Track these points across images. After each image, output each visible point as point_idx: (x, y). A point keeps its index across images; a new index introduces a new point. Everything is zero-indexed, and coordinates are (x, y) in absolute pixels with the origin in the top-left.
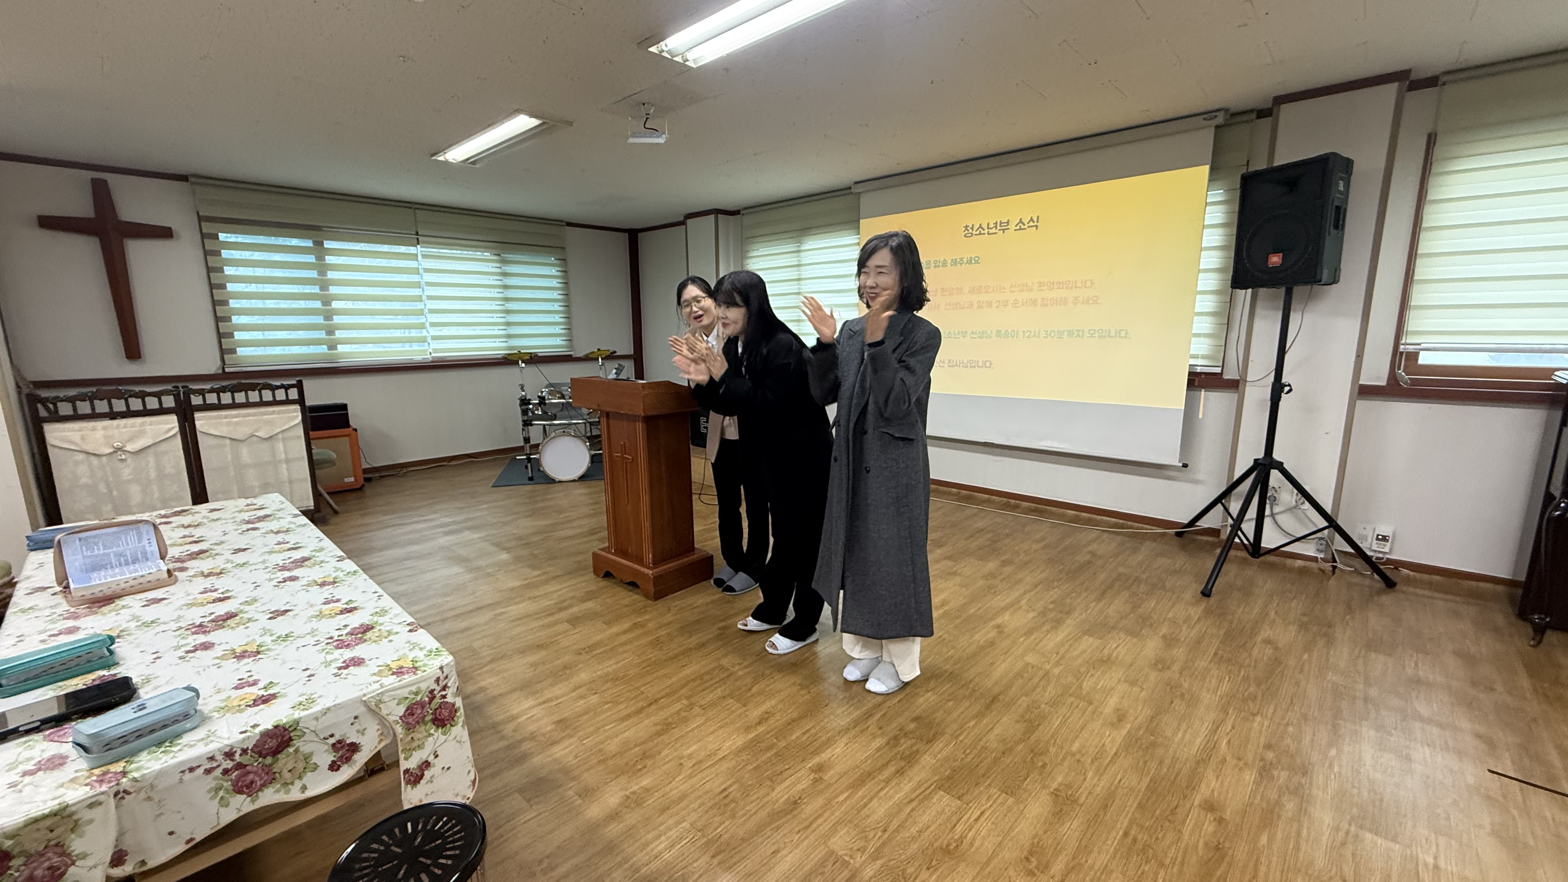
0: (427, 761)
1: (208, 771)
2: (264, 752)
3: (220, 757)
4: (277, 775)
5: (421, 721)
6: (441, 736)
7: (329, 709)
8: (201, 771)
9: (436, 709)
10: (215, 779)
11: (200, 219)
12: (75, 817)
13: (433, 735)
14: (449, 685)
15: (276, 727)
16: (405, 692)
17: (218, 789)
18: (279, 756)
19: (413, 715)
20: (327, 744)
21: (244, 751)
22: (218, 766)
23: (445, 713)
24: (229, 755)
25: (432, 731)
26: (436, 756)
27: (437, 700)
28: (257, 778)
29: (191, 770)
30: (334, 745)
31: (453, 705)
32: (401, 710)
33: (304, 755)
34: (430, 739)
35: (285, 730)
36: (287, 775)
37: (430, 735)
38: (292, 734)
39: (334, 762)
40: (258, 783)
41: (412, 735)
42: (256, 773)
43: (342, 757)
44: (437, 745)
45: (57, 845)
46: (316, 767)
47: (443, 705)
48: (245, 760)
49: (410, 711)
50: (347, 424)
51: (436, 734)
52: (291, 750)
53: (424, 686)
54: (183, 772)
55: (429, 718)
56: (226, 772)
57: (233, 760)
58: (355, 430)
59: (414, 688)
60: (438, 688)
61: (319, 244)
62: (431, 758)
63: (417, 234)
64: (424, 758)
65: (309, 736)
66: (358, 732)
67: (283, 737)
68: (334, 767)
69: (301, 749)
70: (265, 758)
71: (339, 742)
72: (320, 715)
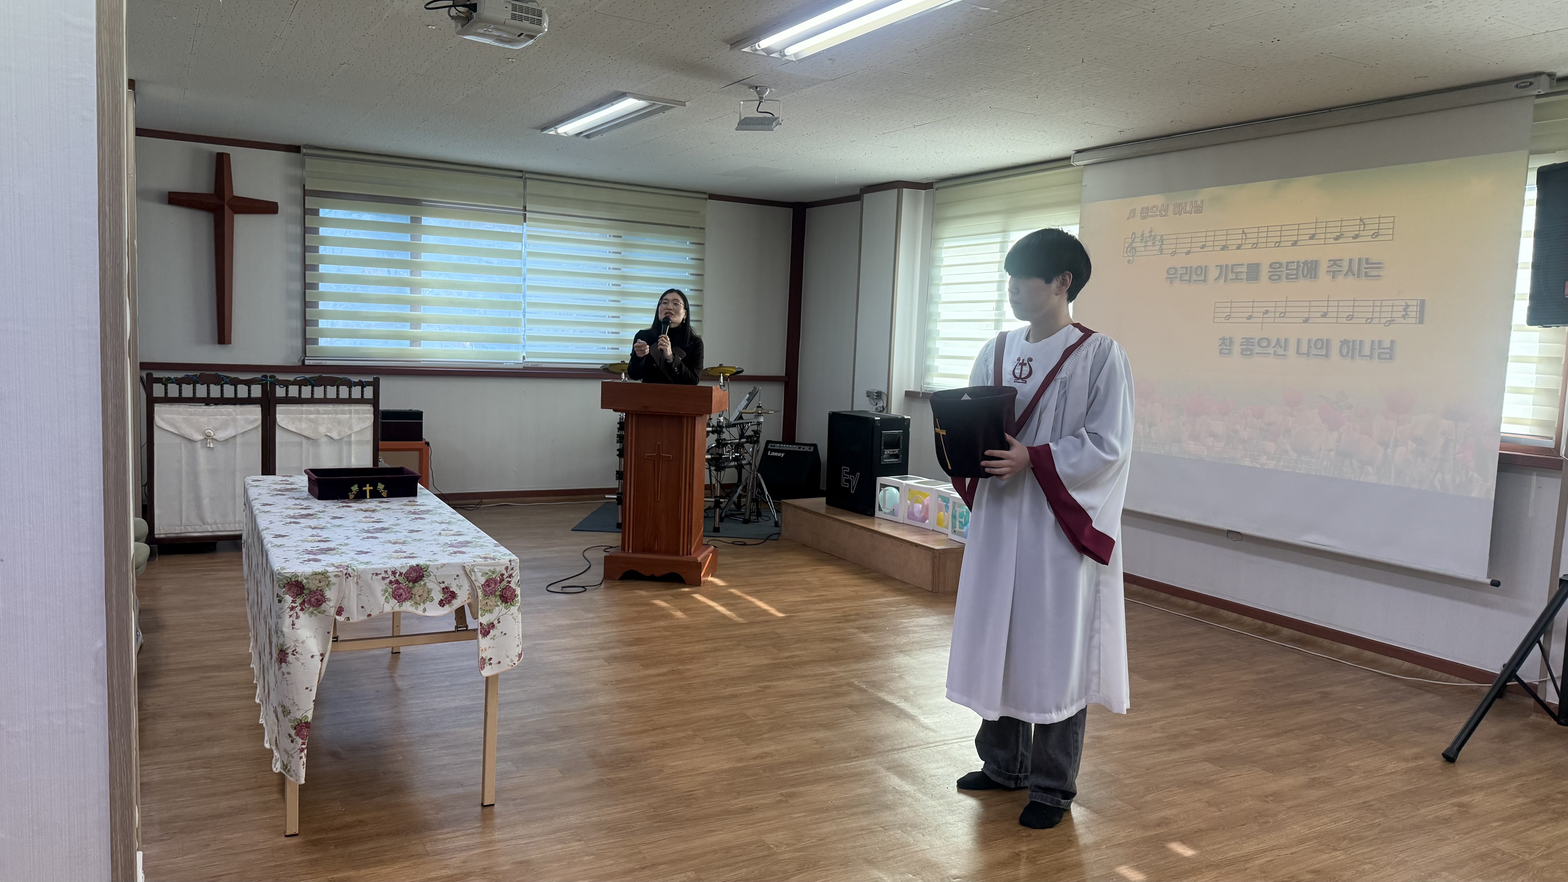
0: (493, 623)
1: (384, 579)
2: (410, 578)
3: (390, 573)
4: (413, 596)
5: (493, 593)
6: (503, 608)
7: (444, 565)
8: (380, 577)
9: (503, 589)
10: (386, 584)
11: (305, 193)
12: (329, 579)
13: (499, 606)
14: (513, 575)
15: (417, 565)
16: (486, 569)
17: (386, 591)
18: (416, 584)
19: (489, 586)
20: (440, 587)
21: (401, 574)
22: (388, 577)
23: (509, 594)
24: (394, 573)
25: (499, 603)
26: (499, 622)
27: (504, 583)
28: (404, 594)
29: (377, 574)
30: (443, 589)
31: (514, 591)
32: (483, 580)
33: (428, 589)
34: (497, 608)
35: (421, 569)
36: (418, 598)
37: (497, 605)
38: (424, 573)
39: (442, 600)
40: (404, 597)
41: (487, 601)
42: (403, 590)
43: (446, 598)
44: (500, 614)
45: (320, 590)
46: (432, 600)
47: (508, 588)
48: (400, 579)
49: (488, 583)
50: (419, 437)
51: (501, 606)
52: (422, 583)
53: (498, 569)
54: (373, 574)
55: (498, 593)
56: (391, 582)
57: (395, 577)
58: (428, 444)
59: (492, 568)
60: (506, 575)
61: (415, 220)
62: (495, 622)
63: (525, 209)
64: (492, 620)
65: (432, 578)
66: (457, 586)
67: (420, 573)
68: (442, 603)
69: (427, 585)
70: (409, 582)
71: (447, 588)
72: (439, 567)
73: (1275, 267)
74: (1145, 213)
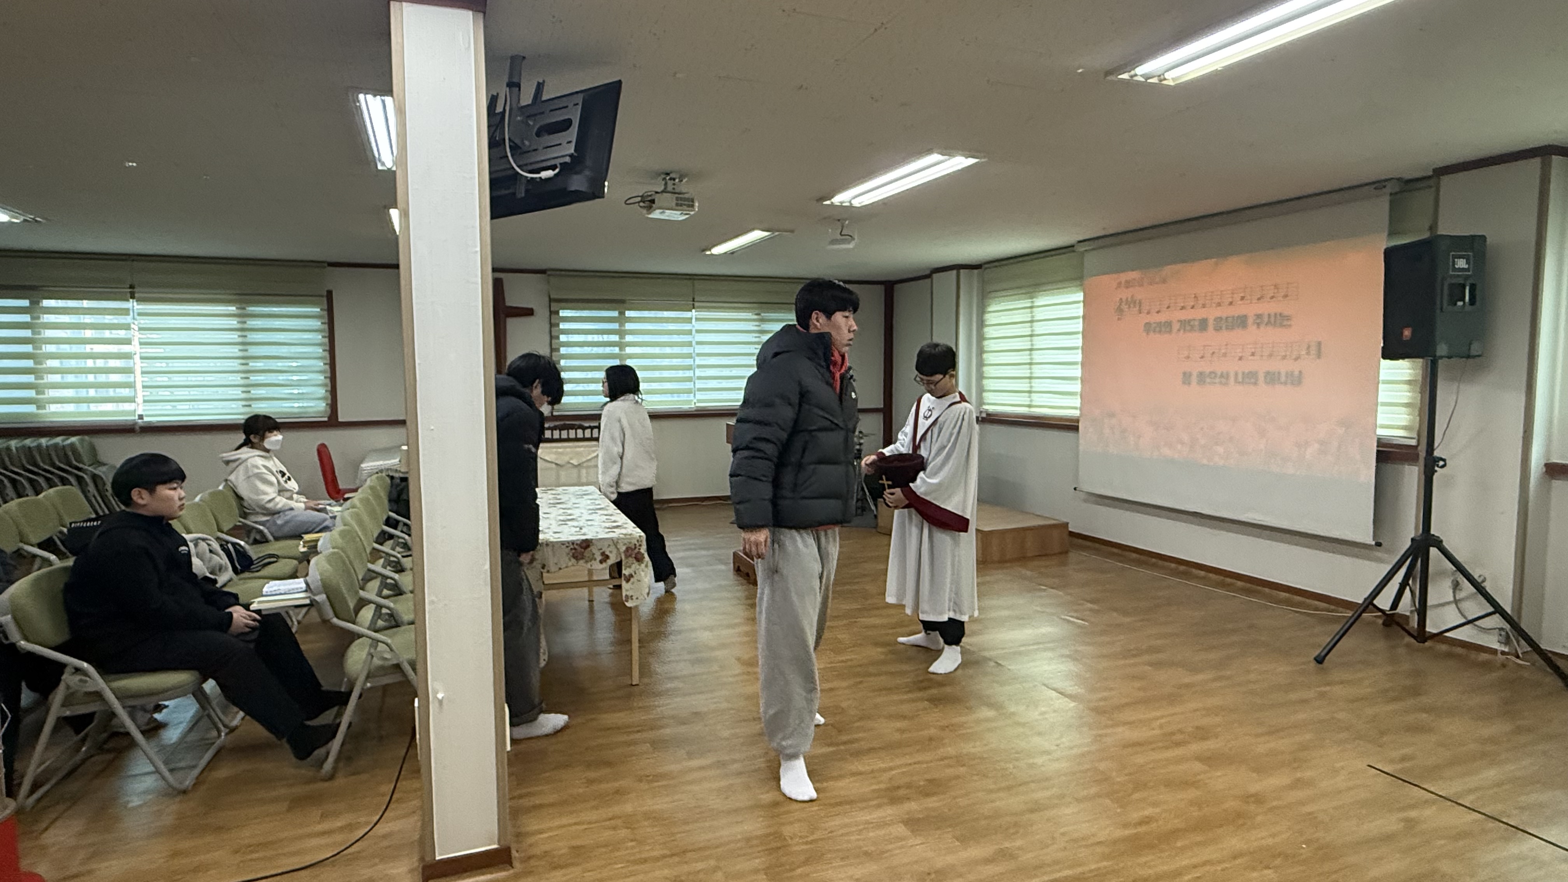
2: (582, 547)
5: (630, 556)
6: (637, 565)
7: (603, 539)
8: (567, 546)
9: (637, 554)
11: (551, 300)
15: (588, 539)
16: (626, 541)
17: (569, 555)
18: (586, 550)
19: (628, 552)
20: (600, 552)
21: (577, 544)
22: (571, 546)
24: (573, 544)
25: (635, 562)
26: (635, 574)
27: (637, 550)
28: (579, 556)
32: (624, 548)
33: (593, 553)
34: (634, 565)
35: (590, 541)
36: (587, 558)
38: (591, 544)
39: (601, 560)
41: (627, 561)
42: (579, 553)
43: (604, 559)
44: (635, 569)
46: (595, 559)
48: (577, 547)
49: (627, 549)
52: (590, 550)
53: (633, 541)
55: (634, 556)
56: (572, 549)
59: (629, 541)
60: (638, 545)
61: (622, 313)
63: (693, 301)
64: (631, 572)
65: (595, 547)
66: (610, 551)
67: (588, 543)
71: (603, 553)
72: (600, 540)
73: (1218, 319)
74: (1128, 284)
